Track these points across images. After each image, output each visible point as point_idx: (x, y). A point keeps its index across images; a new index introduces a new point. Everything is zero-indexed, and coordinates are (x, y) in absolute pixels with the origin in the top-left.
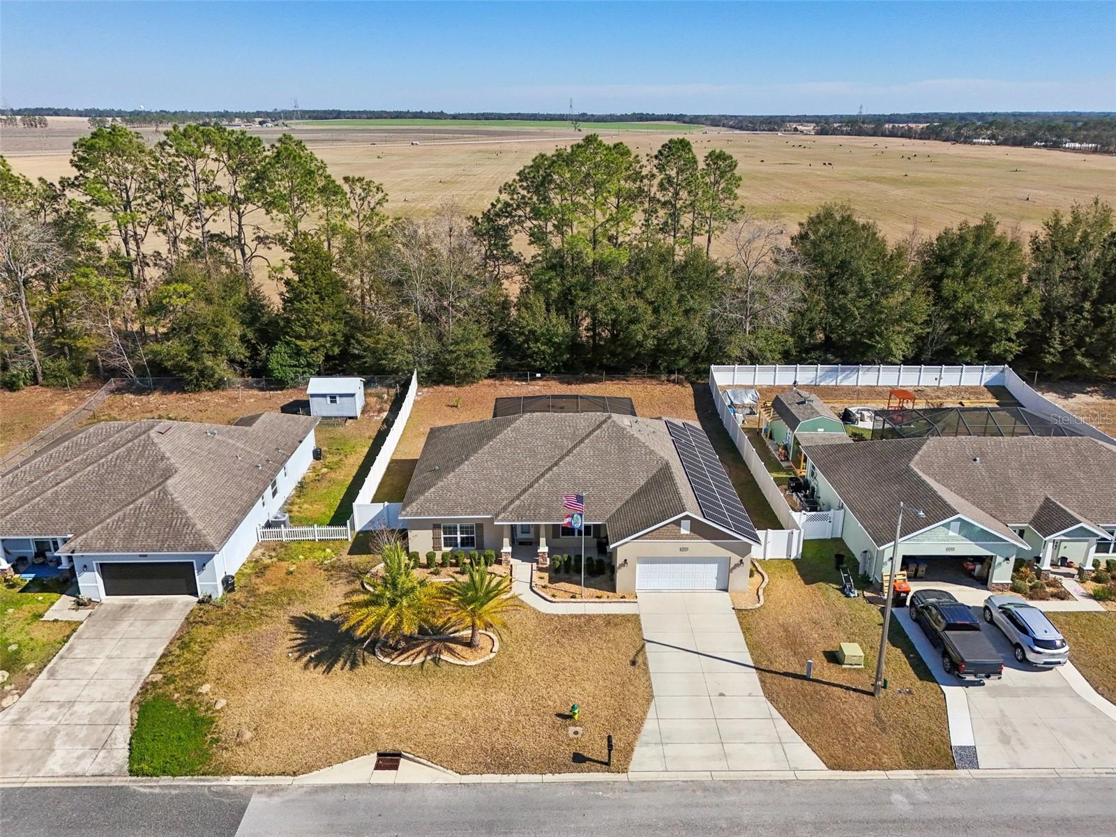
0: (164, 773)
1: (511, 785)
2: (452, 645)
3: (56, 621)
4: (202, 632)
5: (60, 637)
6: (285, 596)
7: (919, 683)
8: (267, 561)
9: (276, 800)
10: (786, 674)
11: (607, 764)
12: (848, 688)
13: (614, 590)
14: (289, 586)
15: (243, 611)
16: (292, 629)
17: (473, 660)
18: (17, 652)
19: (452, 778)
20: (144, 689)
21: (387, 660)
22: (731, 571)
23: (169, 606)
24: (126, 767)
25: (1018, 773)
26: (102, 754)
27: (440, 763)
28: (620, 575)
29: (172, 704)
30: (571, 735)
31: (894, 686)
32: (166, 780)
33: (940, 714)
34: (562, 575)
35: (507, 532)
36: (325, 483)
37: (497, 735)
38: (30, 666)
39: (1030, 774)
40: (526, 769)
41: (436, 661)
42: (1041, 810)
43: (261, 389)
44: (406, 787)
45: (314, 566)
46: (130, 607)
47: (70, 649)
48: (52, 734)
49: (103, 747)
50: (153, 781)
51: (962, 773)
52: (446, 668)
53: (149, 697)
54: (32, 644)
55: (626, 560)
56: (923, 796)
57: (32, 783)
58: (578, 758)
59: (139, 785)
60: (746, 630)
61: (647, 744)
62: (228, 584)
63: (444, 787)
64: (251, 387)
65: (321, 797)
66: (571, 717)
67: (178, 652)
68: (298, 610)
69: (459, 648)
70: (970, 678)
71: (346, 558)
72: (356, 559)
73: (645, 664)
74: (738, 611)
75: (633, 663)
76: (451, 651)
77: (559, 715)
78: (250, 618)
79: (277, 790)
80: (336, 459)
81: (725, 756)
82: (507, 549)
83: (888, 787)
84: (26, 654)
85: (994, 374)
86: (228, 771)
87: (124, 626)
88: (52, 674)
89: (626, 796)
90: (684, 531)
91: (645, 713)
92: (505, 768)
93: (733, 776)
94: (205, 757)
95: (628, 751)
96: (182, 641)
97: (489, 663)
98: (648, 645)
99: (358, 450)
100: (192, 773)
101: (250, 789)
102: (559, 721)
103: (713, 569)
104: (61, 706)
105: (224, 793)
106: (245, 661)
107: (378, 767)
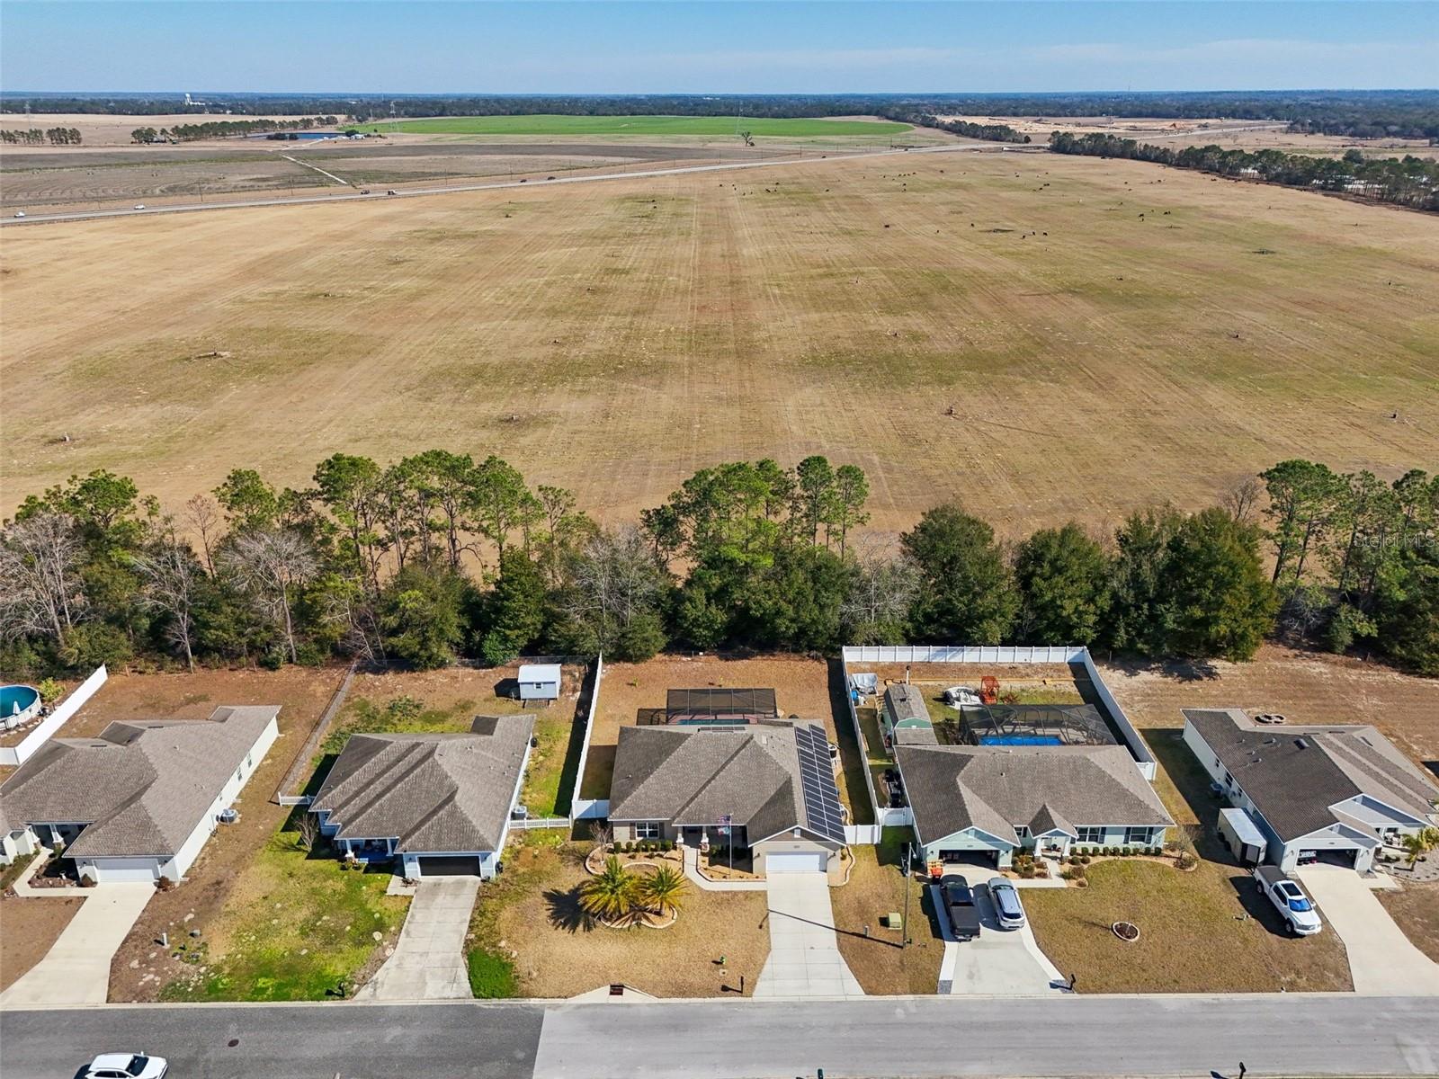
0: (494, 996)
1: (687, 1004)
2: (648, 914)
3: (396, 896)
4: (491, 904)
5: (403, 908)
6: (536, 876)
7: (932, 940)
8: (518, 847)
9: (558, 1012)
10: (853, 934)
11: (741, 992)
12: (889, 944)
13: (751, 872)
14: (537, 867)
15: (512, 888)
16: (546, 902)
17: (661, 924)
18: (381, 918)
19: (654, 1000)
20: (468, 943)
21: (608, 924)
22: (828, 860)
23: (464, 883)
24: (471, 993)
25: (971, 997)
26: (455, 985)
27: (646, 991)
28: (755, 862)
29: (486, 954)
30: (721, 974)
31: (916, 941)
32: (495, 1001)
33: (938, 960)
34: (717, 859)
35: (680, 830)
36: (543, 772)
37: (678, 974)
38: (393, 929)
39: (979, 998)
40: (695, 995)
41: (639, 925)
42: (975, 1019)
43: (476, 668)
44: (629, 1006)
45: (550, 851)
46: (439, 884)
47: (412, 916)
48: (422, 974)
49: (454, 981)
50: (489, 1001)
51: (940, 997)
52: (645, 930)
53: (471, 950)
54: (387, 913)
55: (759, 854)
56: (913, 1010)
57: (421, 1003)
58: (725, 989)
59: (480, 1003)
60: (834, 901)
61: (765, 980)
62: (499, 868)
63: (649, 1005)
64: (467, 666)
65: (583, 1010)
66: (721, 963)
67: (479, 919)
68: (547, 887)
69: (652, 916)
70: (960, 937)
71: (571, 844)
72: (578, 844)
73: (768, 927)
74: (831, 887)
75: (761, 927)
76: (647, 918)
77: (714, 962)
78: (517, 893)
79: (558, 1006)
80: (547, 746)
81: (809, 987)
82: (680, 840)
83: (895, 1005)
84: (386, 919)
85: (1076, 653)
86: (529, 996)
87: (440, 899)
88: (408, 934)
89: (750, 1010)
90: (796, 836)
91: (765, 960)
92: (683, 994)
93: (811, 999)
94: (513, 987)
95: (754, 983)
96: (480, 911)
97: (671, 927)
98: (771, 914)
99: (563, 735)
100: (509, 996)
101: (544, 1005)
102: (714, 965)
103: (817, 858)
104: (421, 955)
105: (529, 1008)
106: (522, 925)
107: (611, 993)
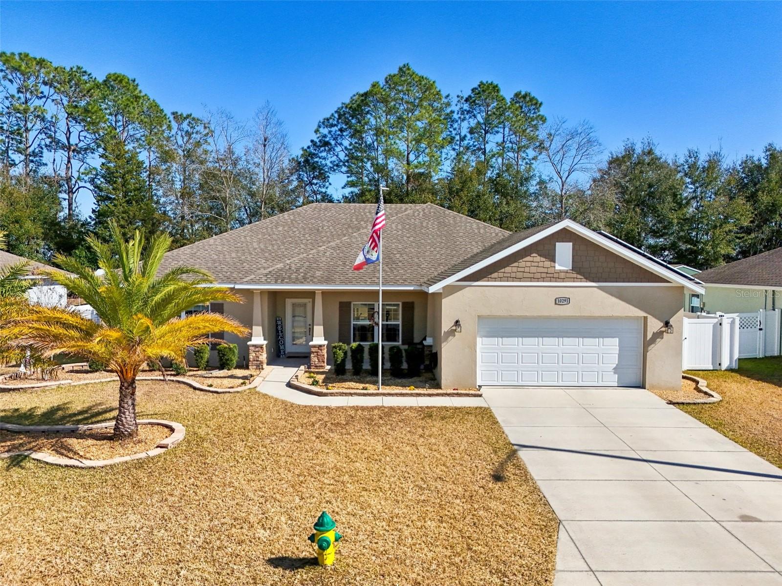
22: (647, 344)
55: (457, 323)
74: (682, 405)
